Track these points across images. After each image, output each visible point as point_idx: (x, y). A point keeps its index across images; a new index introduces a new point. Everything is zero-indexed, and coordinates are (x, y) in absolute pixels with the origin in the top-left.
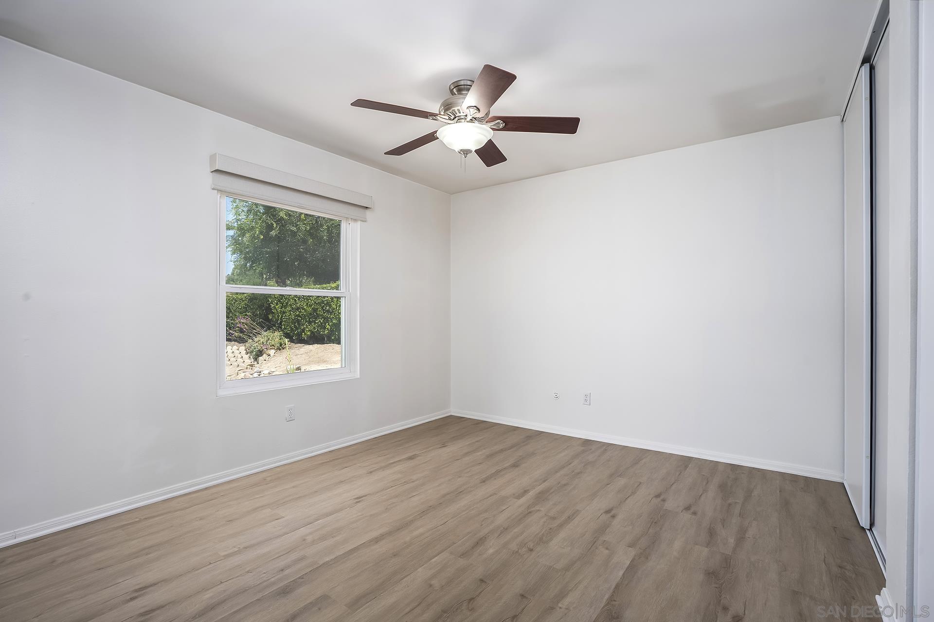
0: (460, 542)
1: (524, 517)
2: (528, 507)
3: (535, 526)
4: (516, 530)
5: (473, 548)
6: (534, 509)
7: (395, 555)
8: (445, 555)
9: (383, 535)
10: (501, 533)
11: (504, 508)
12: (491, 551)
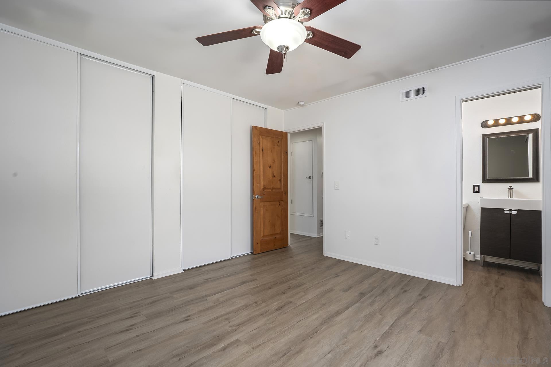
0: (291, 309)
1: (245, 322)
2: (236, 330)
3: (244, 315)
4: (257, 313)
5: (285, 306)
6: (233, 328)
7: (324, 304)
8: (299, 303)
9: (336, 315)
10: (266, 312)
11: (254, 331)
12: (276, 303)
